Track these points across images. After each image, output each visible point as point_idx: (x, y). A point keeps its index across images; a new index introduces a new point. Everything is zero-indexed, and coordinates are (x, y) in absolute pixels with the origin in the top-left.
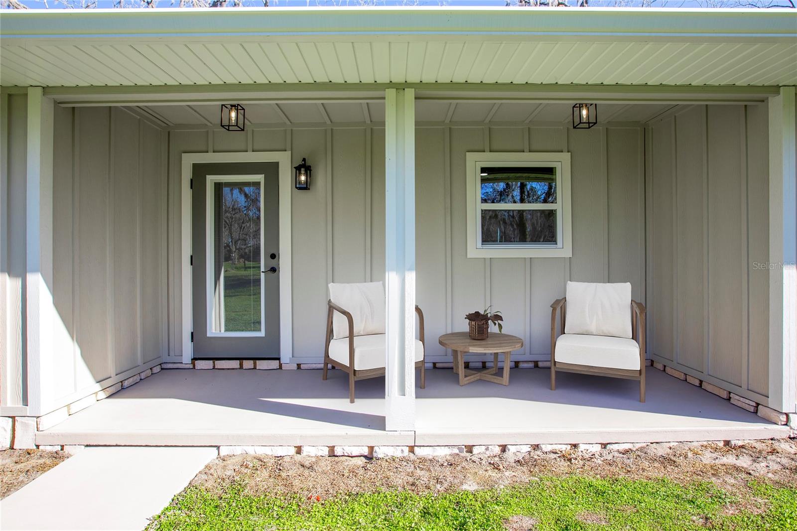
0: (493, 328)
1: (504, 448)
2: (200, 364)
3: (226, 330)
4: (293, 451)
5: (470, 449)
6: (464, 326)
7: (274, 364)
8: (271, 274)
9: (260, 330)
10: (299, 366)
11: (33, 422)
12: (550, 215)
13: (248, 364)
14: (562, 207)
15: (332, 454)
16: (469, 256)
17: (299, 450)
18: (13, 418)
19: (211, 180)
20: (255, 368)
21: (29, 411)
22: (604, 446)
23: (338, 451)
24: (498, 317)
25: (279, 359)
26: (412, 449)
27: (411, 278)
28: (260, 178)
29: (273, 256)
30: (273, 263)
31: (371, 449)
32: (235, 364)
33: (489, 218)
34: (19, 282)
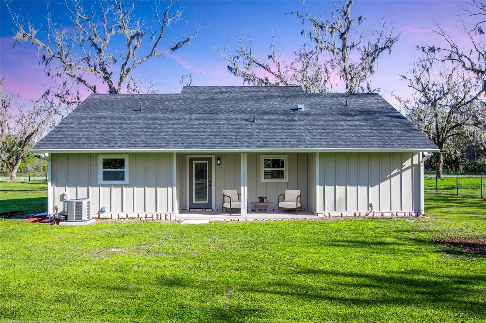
0: (265, 201)
1: (263, 219)
2: (191, 210)
3: (195, 201)
4: (224, 220)
5: (257, 219)
6: (258, 200)
7: (211, 210)
8: (210, 186)
9: (207, 201)
10: (217, 210)
11: (174, 215)
12: (282, 172)
13: (204, 210)
14: (285, 169)
15: (231, 220)
16: (261, 182)
17: (225, 220)
18: (171, 214)
19: (194, 162)
20: (202, 211)
21: (174, 213)
22: (282, 219)
23: (232, 220)
24: (266, 198)
25: (212, 208)
26: (246, 219)
27: (246, 188)
28: (207, 162)
29: (210, 182)
30: (210, 184)
31: (238, 219)
32: (201, 210)
33: (266, 172)
34: (171, 189)
